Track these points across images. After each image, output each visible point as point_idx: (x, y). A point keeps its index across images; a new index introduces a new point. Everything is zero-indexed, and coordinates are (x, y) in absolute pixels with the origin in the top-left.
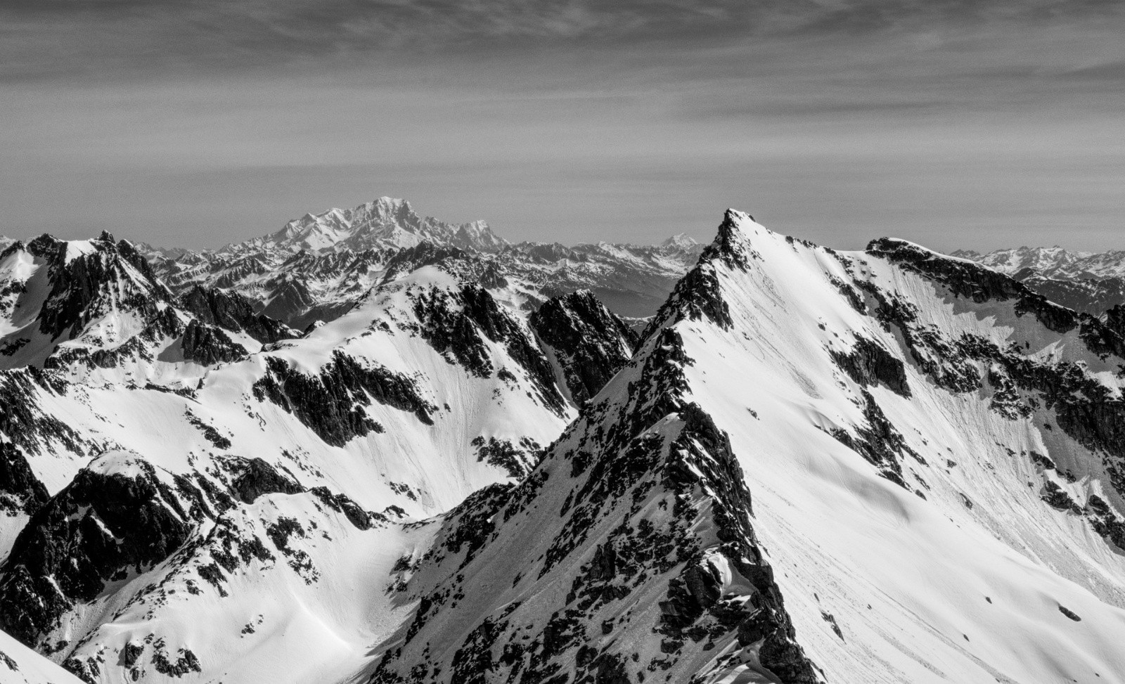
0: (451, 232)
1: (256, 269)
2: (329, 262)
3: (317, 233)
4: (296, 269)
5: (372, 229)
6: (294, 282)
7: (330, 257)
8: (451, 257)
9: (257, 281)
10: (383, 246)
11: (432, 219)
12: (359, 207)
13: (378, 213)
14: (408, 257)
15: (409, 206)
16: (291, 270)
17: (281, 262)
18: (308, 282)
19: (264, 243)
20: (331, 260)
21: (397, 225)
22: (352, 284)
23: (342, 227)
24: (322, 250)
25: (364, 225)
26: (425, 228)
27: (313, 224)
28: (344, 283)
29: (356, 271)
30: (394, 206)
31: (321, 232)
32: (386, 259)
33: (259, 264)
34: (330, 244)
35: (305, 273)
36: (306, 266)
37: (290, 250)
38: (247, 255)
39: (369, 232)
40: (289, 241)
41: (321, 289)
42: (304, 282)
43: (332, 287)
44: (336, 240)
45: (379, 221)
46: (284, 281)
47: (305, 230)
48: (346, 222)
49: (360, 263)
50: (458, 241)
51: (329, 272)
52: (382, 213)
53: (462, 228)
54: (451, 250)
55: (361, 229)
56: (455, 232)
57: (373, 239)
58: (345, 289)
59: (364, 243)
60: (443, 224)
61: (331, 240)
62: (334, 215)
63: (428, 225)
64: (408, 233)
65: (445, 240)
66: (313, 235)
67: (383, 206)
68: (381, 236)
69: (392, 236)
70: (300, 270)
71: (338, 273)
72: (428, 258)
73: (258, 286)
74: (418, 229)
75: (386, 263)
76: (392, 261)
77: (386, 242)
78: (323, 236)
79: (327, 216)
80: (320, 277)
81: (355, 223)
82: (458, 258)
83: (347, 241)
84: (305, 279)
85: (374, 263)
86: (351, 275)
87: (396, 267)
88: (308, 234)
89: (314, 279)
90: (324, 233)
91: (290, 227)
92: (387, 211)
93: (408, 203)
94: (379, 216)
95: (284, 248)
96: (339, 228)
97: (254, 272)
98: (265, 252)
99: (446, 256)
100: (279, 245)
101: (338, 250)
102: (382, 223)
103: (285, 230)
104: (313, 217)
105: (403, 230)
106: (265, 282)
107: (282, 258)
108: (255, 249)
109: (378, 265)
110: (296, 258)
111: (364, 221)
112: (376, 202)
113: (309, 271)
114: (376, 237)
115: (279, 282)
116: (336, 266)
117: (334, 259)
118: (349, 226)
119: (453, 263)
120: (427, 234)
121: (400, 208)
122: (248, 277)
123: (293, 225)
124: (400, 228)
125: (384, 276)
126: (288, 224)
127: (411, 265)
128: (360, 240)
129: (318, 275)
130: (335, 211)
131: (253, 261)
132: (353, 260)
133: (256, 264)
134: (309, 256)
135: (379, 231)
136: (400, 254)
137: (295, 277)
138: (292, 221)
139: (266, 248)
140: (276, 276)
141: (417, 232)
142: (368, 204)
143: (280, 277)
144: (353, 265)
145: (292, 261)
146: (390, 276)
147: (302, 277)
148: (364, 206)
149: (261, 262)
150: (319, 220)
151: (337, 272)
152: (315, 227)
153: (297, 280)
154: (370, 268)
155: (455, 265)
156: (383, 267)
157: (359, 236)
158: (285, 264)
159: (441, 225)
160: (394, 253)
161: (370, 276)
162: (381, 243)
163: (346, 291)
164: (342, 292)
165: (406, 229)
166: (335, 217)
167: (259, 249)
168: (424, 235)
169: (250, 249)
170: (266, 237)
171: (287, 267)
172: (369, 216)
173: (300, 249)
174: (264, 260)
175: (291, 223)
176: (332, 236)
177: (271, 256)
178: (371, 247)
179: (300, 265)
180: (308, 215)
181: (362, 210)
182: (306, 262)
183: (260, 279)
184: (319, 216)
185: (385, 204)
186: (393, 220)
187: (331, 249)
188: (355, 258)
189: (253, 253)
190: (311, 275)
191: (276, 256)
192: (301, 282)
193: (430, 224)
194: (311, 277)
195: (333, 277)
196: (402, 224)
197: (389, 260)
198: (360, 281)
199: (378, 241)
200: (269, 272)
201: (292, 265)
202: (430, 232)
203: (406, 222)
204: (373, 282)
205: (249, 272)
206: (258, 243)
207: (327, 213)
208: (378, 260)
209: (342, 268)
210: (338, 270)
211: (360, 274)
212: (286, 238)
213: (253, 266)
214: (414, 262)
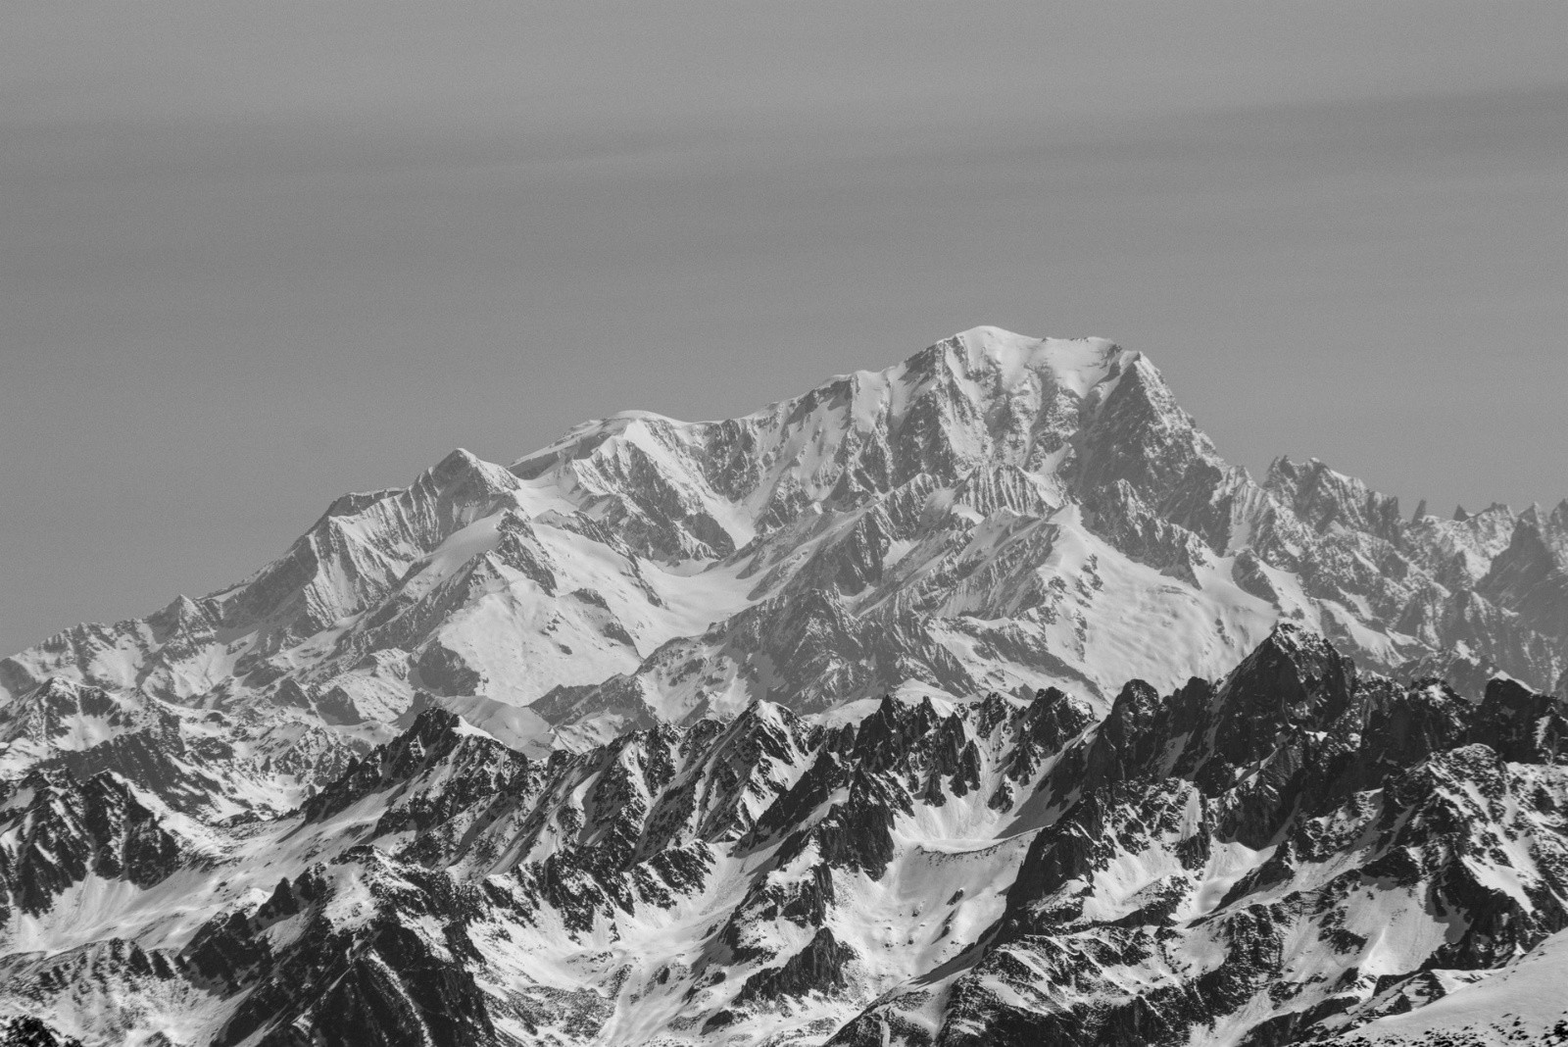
0: (1451, 568)
1: (117, 844)
2: (624, 792)
3: (521, 584)
4: (389, 847)
5: (898, 550)
6: (388, 934)
7: (631, 755)
8: (1476, 750)
9: (126, 927)
10: (978, 670)
11: (1313, 477)
12: (809, 404)
13: (936, 439)
14: (1176, 747)
15: (1155, 387)
16: (360, 852)
17: (280, 793)
18: (477, 933)
19: (152, 660)
20: (637, 779)
21: (1071, 521)
22: (783, 940)
23: (689, 541)
24: (558, 706)
25: (844, 523)
26: (1267, 539)
27: (492, 525)
28: (731, 933)
29: (811, 855)
30: (1049, 388)
31: (545, 579)
32: (1018, 765)
33: (138, 813)
34: (614, 662)
35: (456, 873)
36: (463, 822)
37: (339, 709)
38: (42, 750)
39: (875, 574)
40: (325, 642)
41: (568, 982)
42: (456, 937)
43: (643, 967)
44: (653, 630)
45: (943, 497)
46: (319, 926)
47: (441, 568)
48: (719, 508)
49: (840, 797)
50: (1500, 626)
51: (629, 861)
52: (963, 438)
53: (1525, 535)
54: (1477, 698)
55: (818, 556)
56: (1477, 567)
57: (907, 621)
58: (738, 978)
59: (848, 651)
60: (1390, 508)
61: (617, 634)
62: (637, 454)
63: (1286, 515)
64: (1146, 574)
65: (1411, 621)
66: (493, 602)
67: (969, 389)
68: (962, 599)
69: (1034, 598)
70: (425, 850)
71: (687, 871)
72: (1311, 752)
73: (138, 963)
74: (1219, 544)
75: (1019, 794)
76: (1058, 781)
77: (996, 645)
78: (561, 606)
79: (583, 466)
80: (559, 898)
81: (777, 514)
82: (1531, 756)
83: (731, 636)
84: (458, 910)
85: (934, 797)
86: (776, 878)
87: (1093, 822)
88: (456, 596)
89: (522, 914)
90: (564, 584)
91: (335, 545)
92: (1001, 422)
93: (1146, 367)
94: (944, 463)
95: (289, 695)
96: (668, 550)
97: (107, 869)
98: (170, 721)
99: (1445, 741)
100: (256, 671)
101: (665, 704)
102: (966, 512)
103: (298, 568)
104: (493, 473)
105: (1112, 559)
106: (177, 937)
107: (290, 763)
108: (96, 704)
109: (960, 805)
110: (399, 762)
111: (842, 495)
112: (921, 365)
113: (486, 854)
114: (930, 605)
115: (283, 934)
116: (669, 821)
117: (660, 769)
118: (742, 534)
119: (1492, 790)
120: (1279, 579)
121: (1087, 406)
122: (63, 901)
123: (356, 530)
124: (1092, 544)
125: (1009, 878)
126: (323, 526)
127: (1192, 808)
128: (814, 626)
129: (549, 882)
130: (637, 432)
131: (94, 795)
132: (787, 773)
133: (114, 815)
134: (485, 747)
135: (949, 564)
136: (1112, 725)
137: (390, 903)
138: (347, 506)
139: (167, 694)
140: (260, 897)
141: (1213, 568)
142: (866, 378)
143: (283, 902)
144: (792, 805)
145: (372, 785)
146: (1054, 887)
147: (437, 898)
148: (842, 392)
149: (148, 800)
150: (531, 498)
151: (681, 858)
152: (509, 549)
153: (406, 921)
154: (907, 832)
155: (1509, 802)
156: (995, 822)
157: (806, 601)
158: (316, 809)
159: (1382, 518)
160: (1072, 720)
161: (910, 885)
162: (963, 646)
163: (746, 995)
164: (719, 997)
165: (1133, 546)
166: (644, 472)
167: (125, 702)
168: (1261, 589)
169: (65, 706)
170: (166, 622)
171: (335, 827)
172: (873, 461)
173: (403, 697)
174: (161, 778)
175: (339, 521)
176: (627, 605)
177: (209, 750)
178: (893, 677)
179: (425, 816)
180: (455, 465)
181: (827, 416)
182: (461, 792)
183: (149, 914)
184: (530, 471)
185: (987, 375)
186: (1044, 485)
187: (620, 695)
188: (803, 763)
189: (87, 732)
190: (499, 881)
191: (241, 749)
192: (430, 930)
193: (1301, 512)
194: (501, 898)
195: (649, 894)
196: (1103, 518)
197: (1042, 768)
198: (842, 924)
199: (940, 634)
200: (205, 864)
201: (369, 812)
202: (1304, 569)
203: (1134, 505)
204: (930, 926)
205: (70, 871)
206: (116, 664)
207: (586, 447)
208: (966, 775)
209: (714, 828)
210: (689, 843)
211: (837, 875)
212: (308, 626)
213: (96, 823)
214: (1211, 784)
